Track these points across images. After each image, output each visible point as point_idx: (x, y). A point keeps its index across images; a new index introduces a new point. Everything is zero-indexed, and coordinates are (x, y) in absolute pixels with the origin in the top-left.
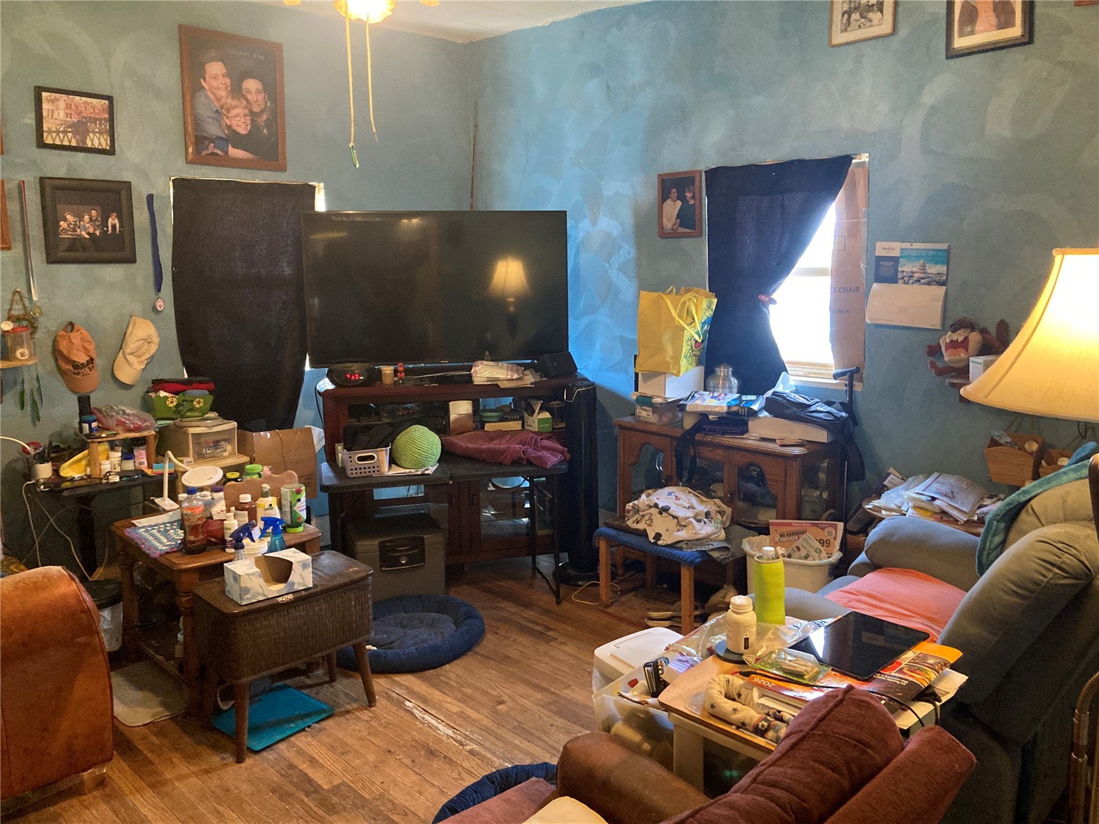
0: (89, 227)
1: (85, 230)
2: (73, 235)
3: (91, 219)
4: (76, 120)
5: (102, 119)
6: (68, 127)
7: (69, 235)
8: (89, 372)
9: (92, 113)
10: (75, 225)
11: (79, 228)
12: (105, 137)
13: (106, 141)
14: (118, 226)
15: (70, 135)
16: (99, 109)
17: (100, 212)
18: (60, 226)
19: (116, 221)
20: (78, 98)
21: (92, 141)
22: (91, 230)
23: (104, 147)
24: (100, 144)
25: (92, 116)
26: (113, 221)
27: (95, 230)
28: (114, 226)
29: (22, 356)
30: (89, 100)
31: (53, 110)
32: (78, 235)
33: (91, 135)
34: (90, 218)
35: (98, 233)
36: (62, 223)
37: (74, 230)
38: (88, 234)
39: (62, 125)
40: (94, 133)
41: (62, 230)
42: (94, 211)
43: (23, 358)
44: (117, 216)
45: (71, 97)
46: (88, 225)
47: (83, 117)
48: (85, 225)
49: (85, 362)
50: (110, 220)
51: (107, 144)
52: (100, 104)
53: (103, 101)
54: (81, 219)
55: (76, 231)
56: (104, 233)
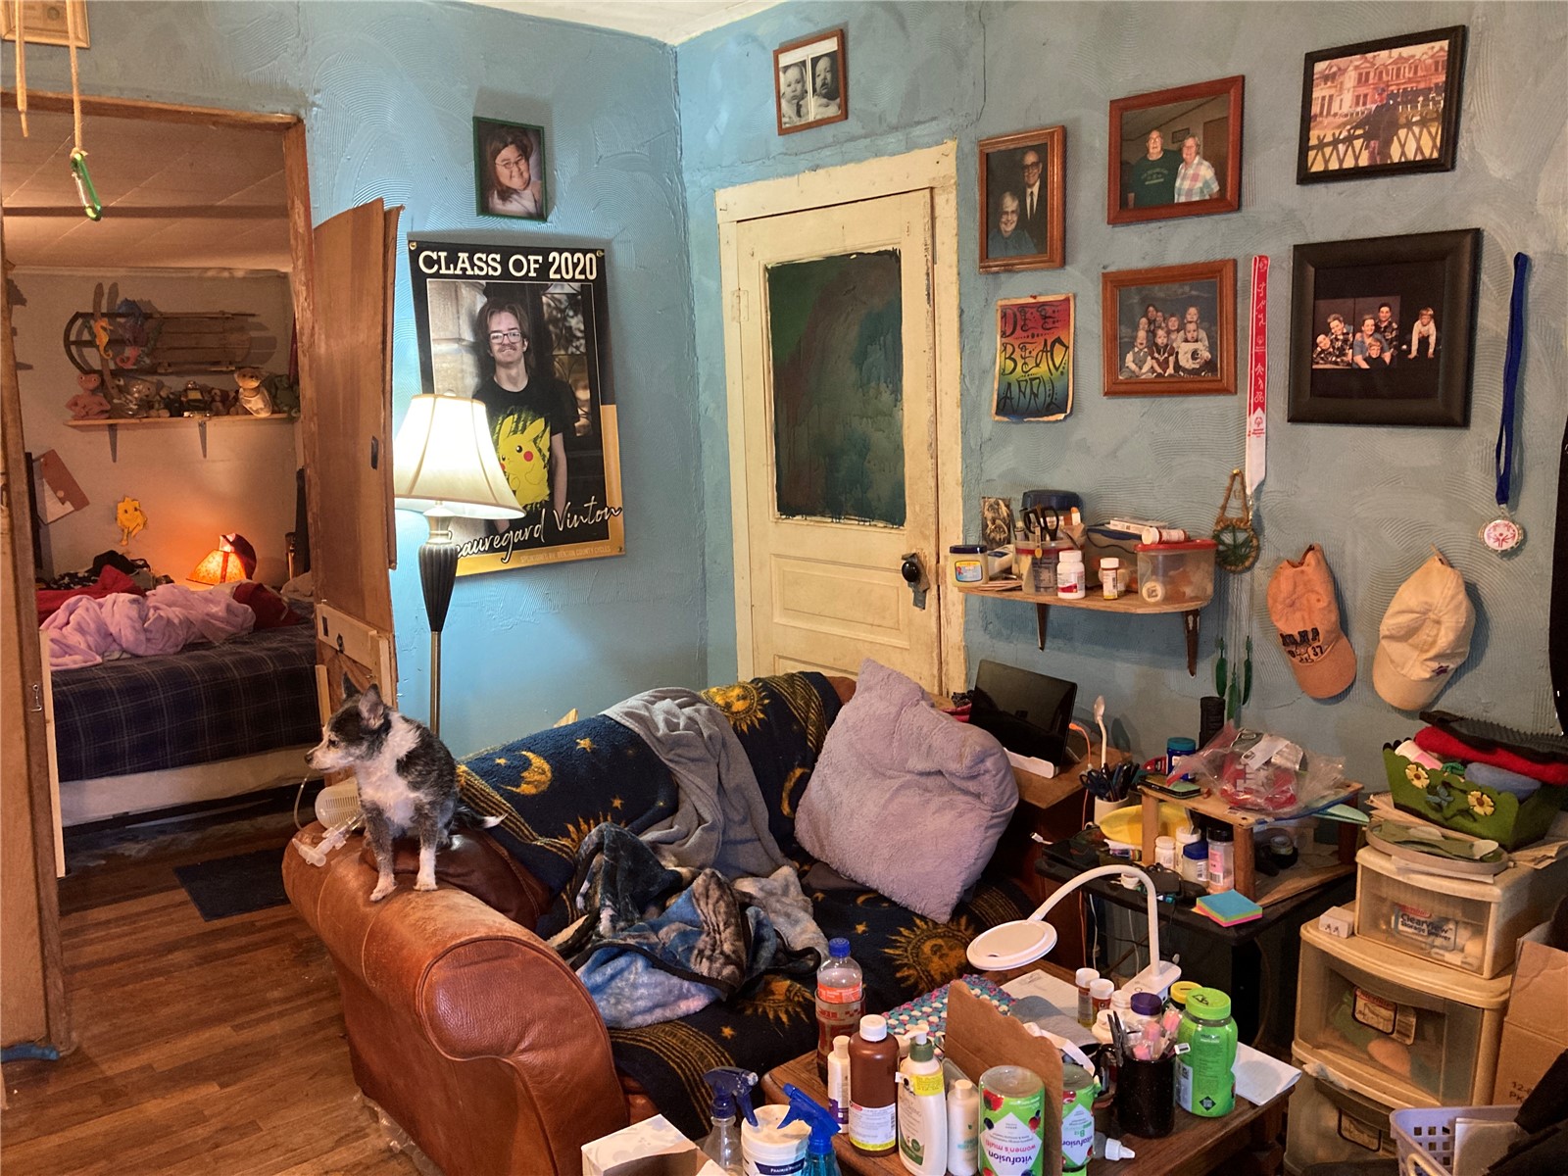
0: (1371, 345)
1: (1362, 352)
2: (1336, 363)
3: (1377, 328)
4: (1374, 107)
5: (1430, 89)
6: (1356, 128)
7: (1331, 363)
8: (1312, 657)
9: (1410, 80)
10: (1345, 341)
11: (1351, 347)
12: (1433, 130)
13: (1434, 139)
14: (1432, 340)
15: (1358, 143)
16: (1427, 69)
17: (1397, 309)
18: (1317, 345)
19: (1431, 329)
20: (1384, 54)
21: (1403, 146)
22: (1374, 353)
23: (1427, 155)
24: (1419, 149)
25: (1409, 86)
26: (1425, 327)
27: (1382, 350)
28: (1424, 341)
29: (1149, 596)
30: (1406, 51)
31: (1331, 97)
32: (1348, 364)
33: (1402, 133)
34: (1376, 325)
35: (1387, 357)
36: (1321, 338)
37: (1342, 352)
38: (1367, 360)
39: (1344, 124)
40: (1409, 125)
41: (1320, 353)
42: (1385, 309)
43: (1152, 600)
44: (1433, 317)
45: (1370, 55)
46: (1368, 341)
47: (1392, 96)
48: (1363, 342)
49: (1295, 633)
50: (1418, 327)
51: (1434, 145)
52: (1430, 53)
53: (1437, 45)
54: (1358, 329)
55: (1345, 355)
56: (1401, 356)
